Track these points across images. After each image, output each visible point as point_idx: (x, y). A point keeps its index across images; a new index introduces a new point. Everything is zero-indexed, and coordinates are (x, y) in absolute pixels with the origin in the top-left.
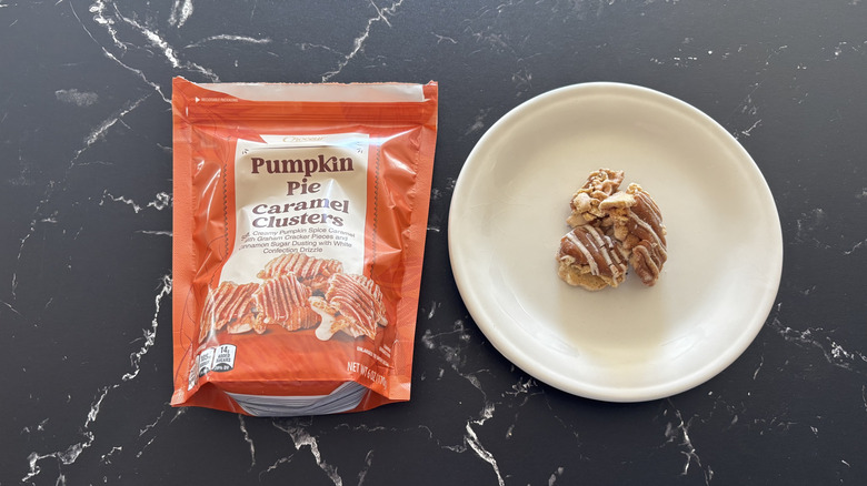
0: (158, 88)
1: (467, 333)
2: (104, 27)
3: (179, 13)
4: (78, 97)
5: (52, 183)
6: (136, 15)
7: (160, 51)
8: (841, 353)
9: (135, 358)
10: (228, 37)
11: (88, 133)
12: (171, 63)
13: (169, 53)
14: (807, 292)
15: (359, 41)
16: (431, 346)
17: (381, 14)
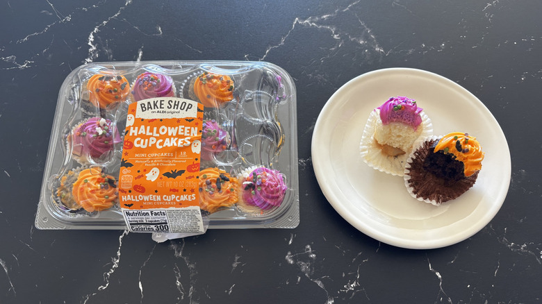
1: (313, 253)
9: (107, 275)
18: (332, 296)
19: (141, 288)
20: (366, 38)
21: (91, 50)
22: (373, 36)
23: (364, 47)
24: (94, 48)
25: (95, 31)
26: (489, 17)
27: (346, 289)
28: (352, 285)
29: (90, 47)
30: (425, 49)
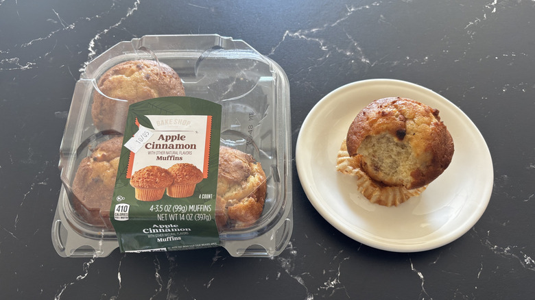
1: (295, 250)
8: (531, 261)
9: (86, 265)
18: (312, 293)
19: (120, 279)
20: (353, 49)
21: (90, 54)
22: (359, 49)
23: (350, 58)
24: (94, 53)
25: (96, 38)
26: (471, 35)
27: (326, 286)
28: (332, 283)
29: (90, 52)
30: (409, 61)
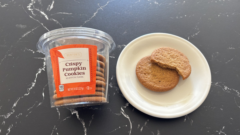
0: (42, 24)
2: (30, 11)
3: (49, 8)
4: (21, 26)
5: (12, 46)
6: (38, 8)
7: (44, 16)
10: (61, 13)
11: (23, 34)
12: (46, 19)
13: (46, 16)
14: (216, 73)
15: (95, 14)
16: (112, 87)
17: (101, 8)
